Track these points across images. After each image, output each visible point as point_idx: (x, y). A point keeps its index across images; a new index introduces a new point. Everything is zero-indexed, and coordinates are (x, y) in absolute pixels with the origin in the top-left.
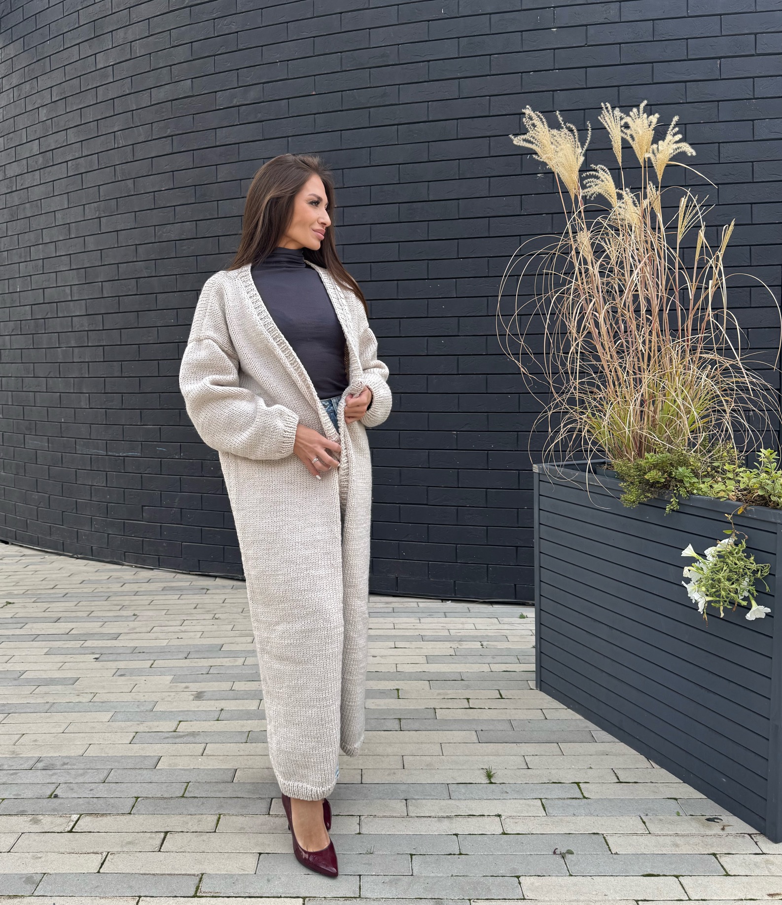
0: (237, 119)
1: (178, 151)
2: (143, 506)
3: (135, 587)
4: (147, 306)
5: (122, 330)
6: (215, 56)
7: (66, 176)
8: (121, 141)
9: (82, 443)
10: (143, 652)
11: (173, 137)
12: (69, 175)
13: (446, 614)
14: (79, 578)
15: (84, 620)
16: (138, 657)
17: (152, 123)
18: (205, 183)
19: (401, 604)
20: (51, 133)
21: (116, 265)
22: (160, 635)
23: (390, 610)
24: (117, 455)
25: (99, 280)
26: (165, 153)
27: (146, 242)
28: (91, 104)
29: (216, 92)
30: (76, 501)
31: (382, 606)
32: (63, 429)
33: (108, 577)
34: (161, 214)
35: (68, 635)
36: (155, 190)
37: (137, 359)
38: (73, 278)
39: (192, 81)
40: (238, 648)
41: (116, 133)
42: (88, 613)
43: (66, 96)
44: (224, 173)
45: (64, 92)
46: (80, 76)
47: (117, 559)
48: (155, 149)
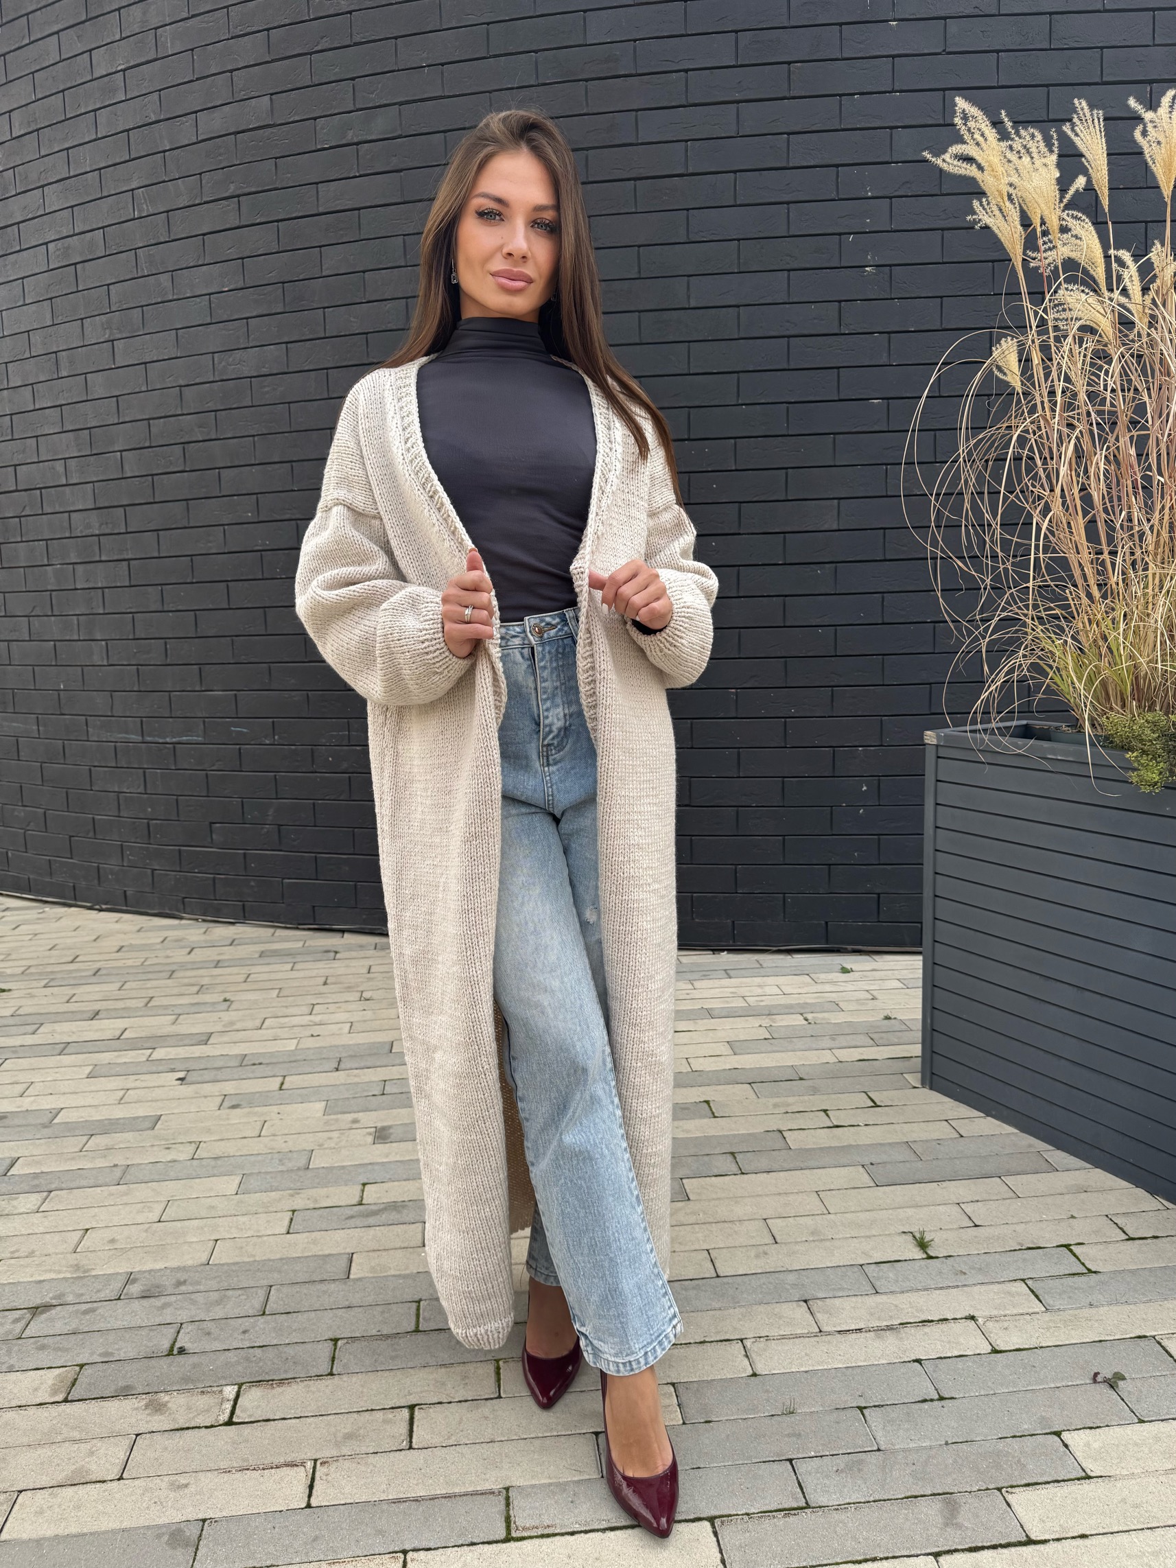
0: (355, 166)
1: (250, 223)
2: (211, 823)
3: (213, 954)
4: (204, 490)
5: (161, 533)
6: (311, 54)
7: (46, 269)
8: (145, 206)
9: (98, 723)
10: (261, 1064)
11: (241, 198)
12: (51, 267)
14: (113, 943)
15: (141, 1013)
16: (253, 1072)
17: (200, 174)
18: (301, 277)
20: (14, 193)
21: (146, 422)
22: (280, 1033)
24: (161, 741)
25: (116, 449)
26: (228, 226)
27: (198, 381)
28: (87, 140)
29: (315, 119)
30: (93, 819)
32: (63, 702)
33: (162, 939)
34: (224, 332)
35: (119, 1041)
36: (210, 291)
37: (188, 581)
38: (67, 445)
39: (271, 99)
41: (136, 192)
42: (146, 1000)
43: (39, 127)
44: (333, 260)
45: (35, 120)
46: (63, 91)
47: (169, 909)
48: (208, 219)
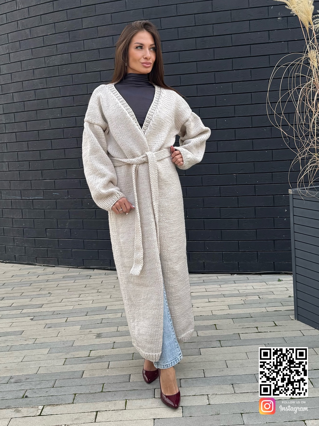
1: (57, 10)
2: (46, 229)
3: (46, 277)
4: (42, 106)
5: (27, 122)
8: (20, 5)
9: (5, 192)
10: (60, 314)
13: (235, 281)
14: (10, 274)
15: (19, 298)
16: (57, 316)
18: (75, 29)
19: (208, 278)
21: (22, 82)
22: (68, 304)
23: (202, 281)
24: (28, 199)
25: (11, 92)
26: (49, 12)
27: (39, 67)
30: (3, 228)
31: (197, 279)
33: (28, 272)
34: (48, 49)
35: (11, 307)
36: (43, 35)
37: (37, 140)
40: (116, 308)
42: (21, 293)
44: (86, 23)
47: (31, 262)
